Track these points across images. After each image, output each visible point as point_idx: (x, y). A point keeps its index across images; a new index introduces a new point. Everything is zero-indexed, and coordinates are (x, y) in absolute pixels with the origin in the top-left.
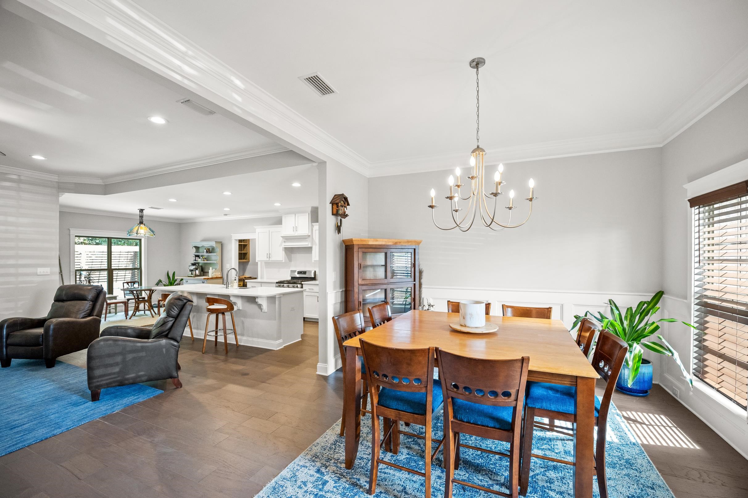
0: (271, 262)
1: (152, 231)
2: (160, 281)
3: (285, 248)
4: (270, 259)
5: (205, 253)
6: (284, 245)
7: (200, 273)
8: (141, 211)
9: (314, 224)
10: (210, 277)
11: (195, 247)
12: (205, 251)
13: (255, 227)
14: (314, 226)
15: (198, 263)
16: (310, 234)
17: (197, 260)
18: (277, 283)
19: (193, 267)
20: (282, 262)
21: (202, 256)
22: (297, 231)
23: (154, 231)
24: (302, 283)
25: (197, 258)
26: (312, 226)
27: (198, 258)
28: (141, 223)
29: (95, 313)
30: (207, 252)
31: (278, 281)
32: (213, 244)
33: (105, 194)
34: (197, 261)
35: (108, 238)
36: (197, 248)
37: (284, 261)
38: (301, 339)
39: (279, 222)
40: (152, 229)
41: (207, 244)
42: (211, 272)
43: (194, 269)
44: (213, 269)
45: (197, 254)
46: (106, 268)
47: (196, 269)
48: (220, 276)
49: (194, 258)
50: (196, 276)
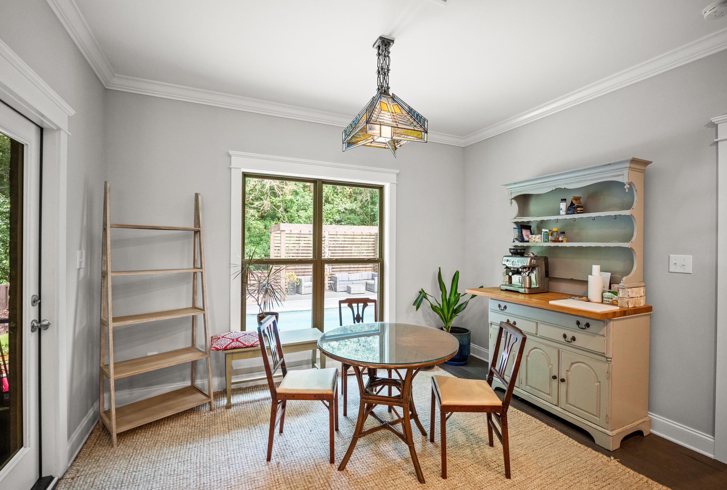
2: (422, 295)
5: (563, 212)
8: (384, 45)
12: (563, 206)
17: (526, 238)
19: (518, 262)
21: (541, 224)
25: (525, 232)
27: (529, 233)
30: (572, 208)
34: (528, 242)
35: (314, 181)
36: (524, 200)
41: (582, 181)
43: (524, 267)
44: (602, 270)
45: (525, 219)
46: (311, 256)
47: (531, 268)
48: (642, 303)
49: (515, 234)
50: (532, 292)
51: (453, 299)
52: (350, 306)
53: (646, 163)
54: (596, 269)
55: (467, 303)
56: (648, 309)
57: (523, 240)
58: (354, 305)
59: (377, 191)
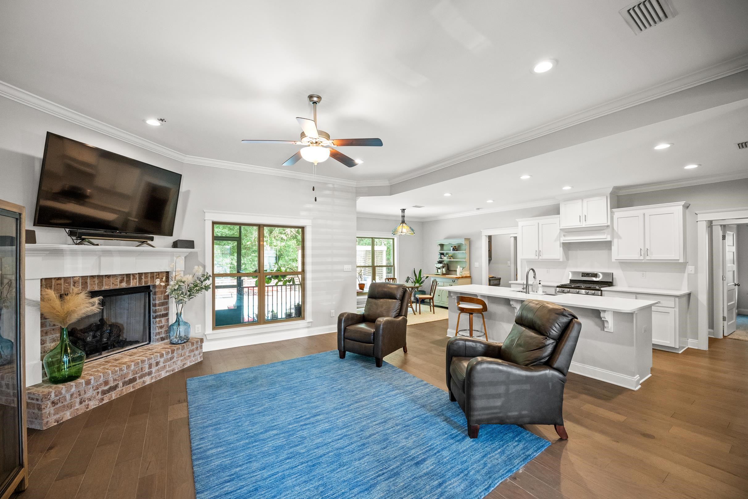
0: (540, 260)
1: (412, 230)
2: (409, 278)
3: (563, 243)
4: (540, 258)
5: (452, 250)
6: (564, 240)
7: (446, 271)
8: (403, 210)
9: (614, 210)
10: (458, 276)
11: (439, 245)
12: (452, 248)
13: (517, 220)
14: (615, 213)
15: (443, 261)
16: (609, 224)
17: (442, 258)
18: (558, 287)
20: (558, 260)
21: (447, 254)
22: (585, 221)
23: (414, 229)
24: (602, 289)
25: (442, 256)
26: (612, 213)
27: (443, 256)
28: (403, 222)
29: (403, 314)
30: (454, 250)
31: (559, 284)
32: (462, 241)
33: (391, 194)
35: (372, 238)
36: (442, 246)
37: (561, 260)
38: (651, 375)
39: (556, 210)
40: (413, 228)
41: (455, 242)
42: (459, 271)
43: (441, 267)
44: (460, 267)
45: (442, 252)
46: (371, 264)
47: (443, 267)
48: (469, 275)
49: (439, 256)
50: (443, 274)
51: (419, 279)
52: (388, 280)
53: (469, 239)
54: (459, 266)
55: (424, 281)
56: (470, 277)
57: (441, 259)
58: (390, 280)
59: (392, 240)
